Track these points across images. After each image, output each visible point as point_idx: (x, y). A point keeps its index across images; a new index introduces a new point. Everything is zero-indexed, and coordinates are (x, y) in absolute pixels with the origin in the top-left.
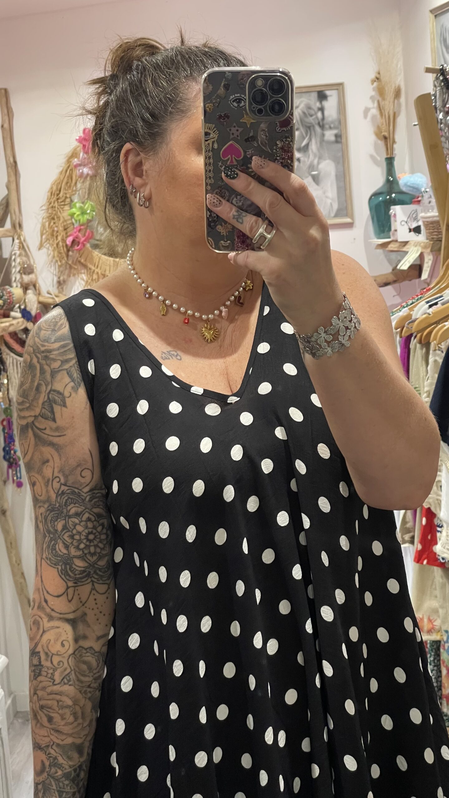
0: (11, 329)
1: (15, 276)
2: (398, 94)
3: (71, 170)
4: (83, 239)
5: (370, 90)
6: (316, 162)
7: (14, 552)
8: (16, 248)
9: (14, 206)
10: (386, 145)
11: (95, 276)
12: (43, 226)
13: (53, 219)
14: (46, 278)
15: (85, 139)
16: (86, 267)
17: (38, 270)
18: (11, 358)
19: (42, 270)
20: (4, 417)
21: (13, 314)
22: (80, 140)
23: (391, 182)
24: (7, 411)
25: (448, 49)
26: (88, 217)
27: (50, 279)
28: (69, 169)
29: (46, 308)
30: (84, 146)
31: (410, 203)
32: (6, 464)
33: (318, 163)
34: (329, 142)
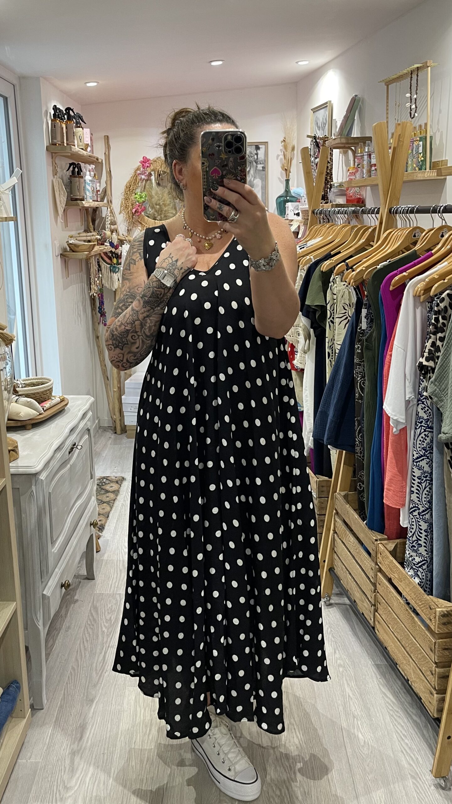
0: (104, 251)
1: (108, 225)
2: (293, 149)
4: (140, 210)
5: (280, 146)
6: (252, 179)
7: (101, 355)
8: (109, 212)
9: (108, 192)
10: (286, 173)
12: (122, 202)
13: (127, 199)
14: (122, 227)
15: (144, 162)
16: (141, 223)
17: (118, 223)
18: (103, 265)
19: (120, 224)
20: (99, 292)
21: (105, 244)
22: (141, 162)
23: (287, 191)
24: (101, 290)
25: (319, 128)
26: (143, 199)
27: (124, 228)
28: (136, 176)
29: (121, 242)
30: (143, 165)
31: (296, 202)
32: (99, 315)
33: (254, 180)
34: (260, 170)
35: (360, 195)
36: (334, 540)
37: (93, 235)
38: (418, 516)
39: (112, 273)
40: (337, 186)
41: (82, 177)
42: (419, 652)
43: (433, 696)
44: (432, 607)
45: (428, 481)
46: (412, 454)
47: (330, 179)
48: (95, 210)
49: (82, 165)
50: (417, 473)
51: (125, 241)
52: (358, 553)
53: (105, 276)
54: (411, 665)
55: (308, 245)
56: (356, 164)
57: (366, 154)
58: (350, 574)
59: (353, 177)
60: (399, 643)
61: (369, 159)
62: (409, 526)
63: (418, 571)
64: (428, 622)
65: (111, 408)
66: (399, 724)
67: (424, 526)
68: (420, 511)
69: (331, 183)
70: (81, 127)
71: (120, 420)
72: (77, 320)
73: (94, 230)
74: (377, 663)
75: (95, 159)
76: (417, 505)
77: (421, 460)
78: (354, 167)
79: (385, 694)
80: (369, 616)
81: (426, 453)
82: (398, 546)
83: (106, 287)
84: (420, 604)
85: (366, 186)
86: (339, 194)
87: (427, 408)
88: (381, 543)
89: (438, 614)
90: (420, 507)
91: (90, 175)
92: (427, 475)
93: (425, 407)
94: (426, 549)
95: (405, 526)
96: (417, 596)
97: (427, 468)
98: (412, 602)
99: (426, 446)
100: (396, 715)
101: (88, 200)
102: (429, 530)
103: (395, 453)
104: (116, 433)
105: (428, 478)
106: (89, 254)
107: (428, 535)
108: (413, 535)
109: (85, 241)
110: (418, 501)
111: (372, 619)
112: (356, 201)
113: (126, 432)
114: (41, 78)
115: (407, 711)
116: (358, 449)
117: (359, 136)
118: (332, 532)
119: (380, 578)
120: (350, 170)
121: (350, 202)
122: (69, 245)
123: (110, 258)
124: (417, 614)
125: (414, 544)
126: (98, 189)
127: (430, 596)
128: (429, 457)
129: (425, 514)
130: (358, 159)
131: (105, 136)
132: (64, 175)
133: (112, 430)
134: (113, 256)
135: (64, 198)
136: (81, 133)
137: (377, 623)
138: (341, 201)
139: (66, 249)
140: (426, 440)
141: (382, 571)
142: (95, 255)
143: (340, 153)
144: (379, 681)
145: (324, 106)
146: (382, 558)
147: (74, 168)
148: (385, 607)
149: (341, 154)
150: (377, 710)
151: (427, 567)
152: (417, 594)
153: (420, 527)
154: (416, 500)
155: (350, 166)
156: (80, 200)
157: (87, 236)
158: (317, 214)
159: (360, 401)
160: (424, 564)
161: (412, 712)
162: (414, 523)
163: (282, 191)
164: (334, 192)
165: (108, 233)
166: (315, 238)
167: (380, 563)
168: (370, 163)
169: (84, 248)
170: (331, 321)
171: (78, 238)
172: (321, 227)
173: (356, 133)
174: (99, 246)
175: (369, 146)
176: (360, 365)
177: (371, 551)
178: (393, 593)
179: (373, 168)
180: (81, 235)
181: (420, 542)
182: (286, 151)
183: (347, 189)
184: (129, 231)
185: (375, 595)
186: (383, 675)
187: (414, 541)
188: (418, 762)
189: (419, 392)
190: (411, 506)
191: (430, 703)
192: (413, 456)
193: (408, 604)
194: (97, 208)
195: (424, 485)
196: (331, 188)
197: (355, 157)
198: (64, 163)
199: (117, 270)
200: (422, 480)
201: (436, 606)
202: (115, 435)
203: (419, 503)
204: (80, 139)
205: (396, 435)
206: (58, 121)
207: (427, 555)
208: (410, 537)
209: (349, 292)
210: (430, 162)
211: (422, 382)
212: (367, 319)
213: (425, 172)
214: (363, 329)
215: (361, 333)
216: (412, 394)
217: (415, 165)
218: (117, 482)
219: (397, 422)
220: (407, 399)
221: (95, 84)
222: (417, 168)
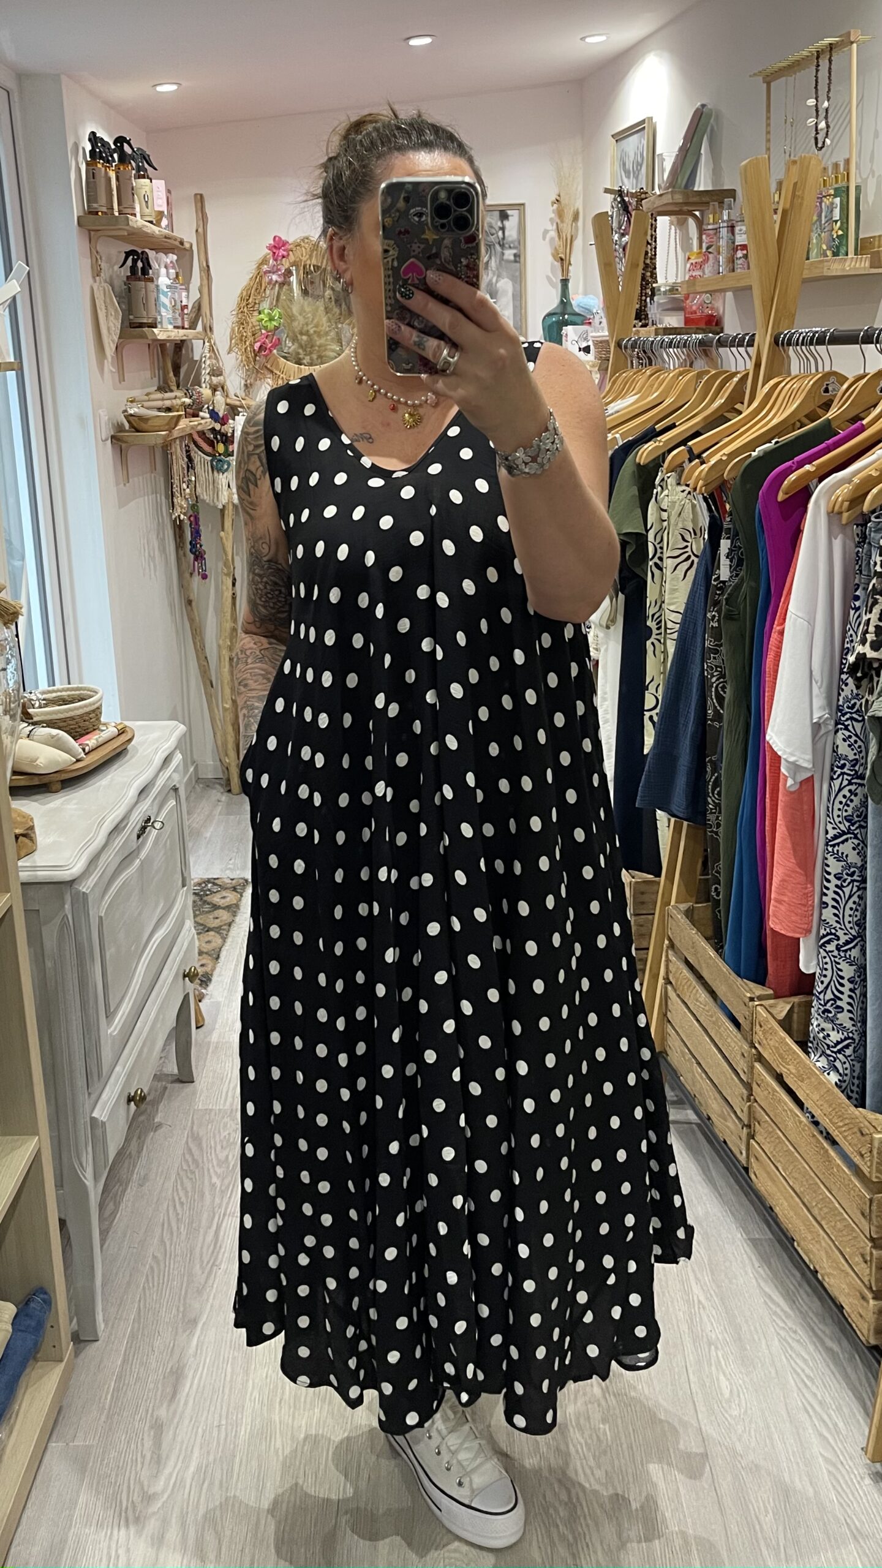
0: (200, 428)
1: (205, 377)
2: (576, 217)
3: (261, 276)
4: (270, 345)
5: (550, 212)
6: (494, 280)
7: (198, 639)
8: (206, 350)
9: (205, 309)
10: (562, 266)
12: (233, 330)
13: (243, 324)
14: (234, 381)
15: (275, 247)
16: (270, 370)
17: (226, 372)
18: (198, 457)
19: (230, 373)
20: (191, 513)
21: (201, 414)
22: (270, 248)
23: (564, 303)
24: (193, 507)
25: (627, 173)
26: (275, 323)
27: (238, 383)
28: (259, 276)
29: (233, 411)
30: (274, 253)
31: (583, 324)
32: (192, 557)
33: (497, 282)
34: (508, 261)
35: (712, 309)
36: (665, 998)
37: (176, 398)
38: (836, 953)
39: (215, 473)
40: (665, 292)
41: (151, 280)
42: (838, 1218)
43: (868, 1302)
44: (865, 1131)
45: (855, 884)
46: (825, 827)
47: (651, 276)
48: (180, 346)
49: (151, 254)
50: (835, 867)
51: (240, 407)
52: (714, 1023)
53: (202, 479)
54: (823, 1242)
55: (612, 410)
56: (704, 246)
57: (725, 225)
58: (699, 1064)
59: (697, 273)
60: (797, 1199)
61: (730, 235)
62: (819, 971)
63: (835, 1061)
64: (857, 1160)
65: (219, 743)
66: (799, 1355)
67: (848, 971)
68: (841, 942)
69: (654, 285)
70: (148, 177)
72: (148, 568)
73: (178, 387)
74: (753, 1237)
75: (177, 243)
76: (833, 931)
77: (843, 842)
78: (700, 253)
79: (770, 1298)
80: (738, 1146)
81: (852, 828)
82: (796, 1010)
83: (204, 501)
84: (841, 1124)
85: (725, 290)
86: (669, 307)
87: (854, 738)
88: (761, 1005)
89: (876, 1144)
90: (840, 933)
91: (168, 275)
92: (854, 872)
93: (850, 737)
94: (850, 1015)
95: (811, 972)
96: (834, 1109)
97: (854, 858)
98: (825, 1122)
99: (853, 813)
100: (793, 1338)
101: (164, 326)
102: (857, 979)
103: (792, 829)
104: (229, 791)
105: (855, 877)
106: (168, 435)
107: (855, 989)
108: (826, 988)
109: (159, 409)
110: (837, 922)
111: (744, 1152)
112: (705, 321)
114: (63, 77)
115: (813, 1330)
116: (711, 818)
117: (710, 188)
118: (661, 981)
119: (760, 1075)
120: (692, 258)
121: (693, 323)
122: (129, 417)
123: (211, 444)
124: (834, 1143)
125: (828, 1007)
126: (184, 304)
127: (861, 1109)
128: (859, 836)
129: (850, 949)
130: (708, 236)
131: (196, 195)
132: (114, 277)
133: (222, 785)
134: (216, 438)
135: (115, 321)
136: (147, 189)
137: (752, 1160)
138: (675, 321)
139: (123, 424)
140: (852, 801)
141: (763, 1059)
142: (182, 438)
143: (671, 223)
144: (758, 1272)
145: (639, 128)
146: (764, 1033)
147: (135, 262)
148: (771, 1130)
149: (673, 227)
150: (755, 1328)
151: (854, 1052)
152: (834, 1106)
153: (839, 973)
154: (832, 921)
155: (690, 250)
156: (149, 327)
157: (163, 399)
158: (625, 348)
159: (716, 724)
160: (847, 1047)
161: (824, 1332)
162: (829, 966)
163: (553, 302)
164: (659, 304)
165: (206, 392)
166: (623, 397)
167: (760, 1043)
168: (733, 243)
169: (159, 422)
170: (657, 565)
171: (146, 404)
172: (634, 374)
173: (703, 183)
174: (188, 420)
175: (730, 208)
176: (716, 652)
177: (741, 1021)
178: (786, 1104)
179: (740, 254)
180: (153, 397)
181: (839, 1003)
182: (562, 221)
183: (686, 298)
184: (247, 387)
185: (750, 1107)
186: (764, 1259)
187: (828, 1001)
188: (838, 1432)
189: (838, 706)
190: (823, 932)
191: (861, 1316)
192: (827, 832)
193: (816, 1123)
194: (183, 341)
195: (847, 890)
196: (652, 295)
197: (701, 232)
198: (115, 251)
199: (226, 467)
200: (845, 881)
201: (872, 1130)
202: (229, 794)
203: (839, 926)
204: (146, 202)
205: (792, 793)
206: (99, 166)
207: (854, 1028)
208: (820, 993)
209: (694, 506)
210: (857, 239)
211: (843, 687)
212: (731, 561)
213: (845, 260)
214: (721, 579)
215: (719, 589)
216: (825, 710)
217: (824, 247)
218: (235, 889)
219: (796, 767)
220: (815, 721)
221: (174, 87)
222: (829, 253)
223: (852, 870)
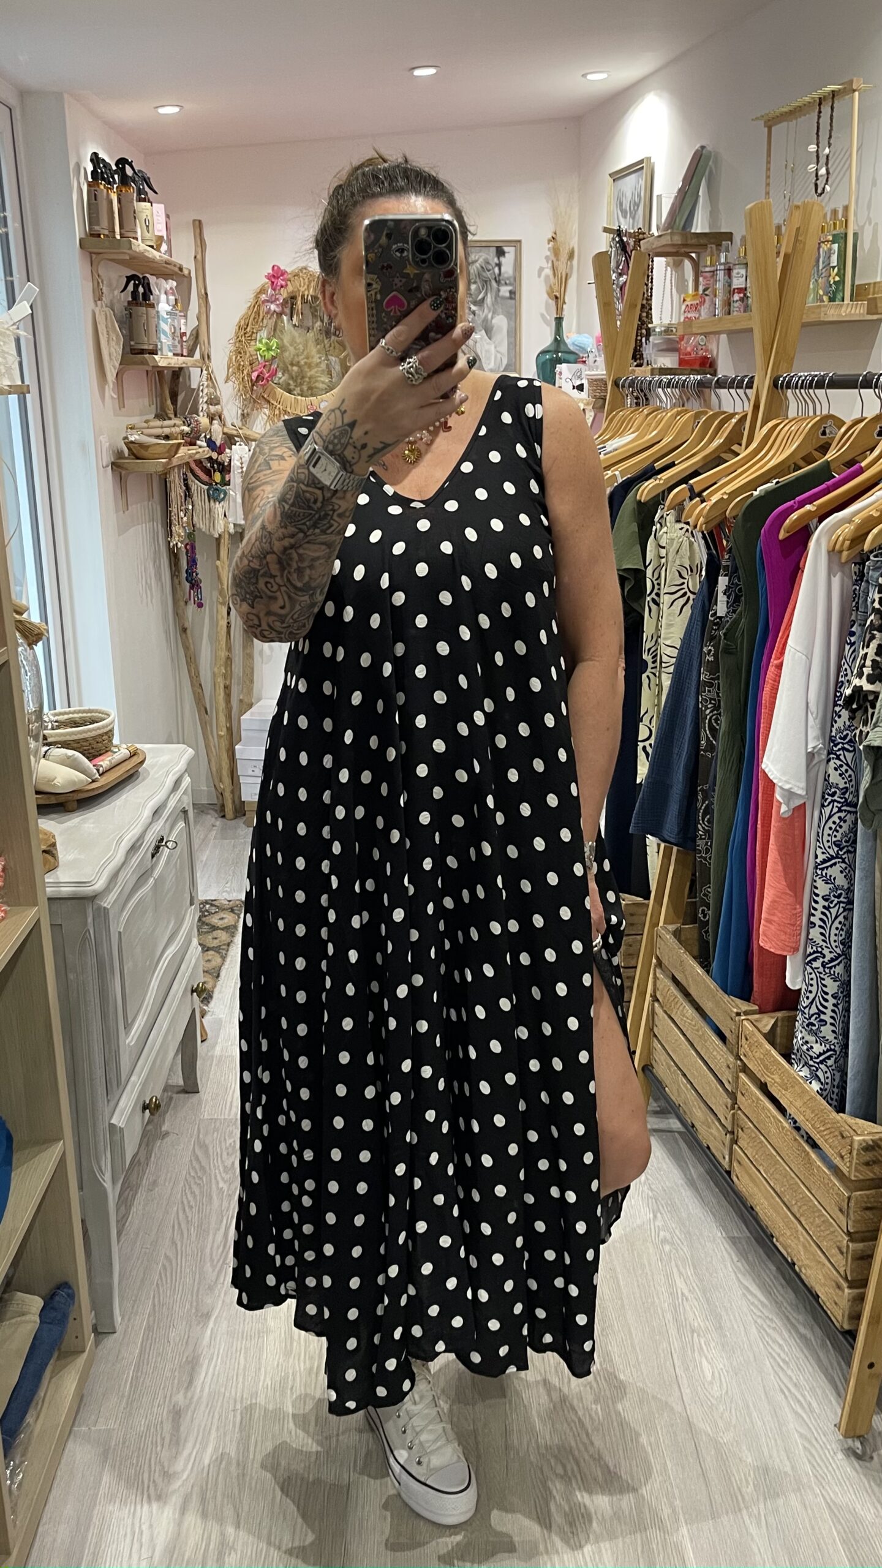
0: (197, 457)
1: (203, 406)
2: (571, 256)
3: (259, 306)
4: (267, 375)
5: (546, 250)
6: (490, 316)
7: (193, 666)
8: (204, 379)
9: (203, 337)
10: (557, 305)
11: (277, 412)
12: (230, 359)
13: (240, 353)
14: (231, 411)
15: (274, 276)
16: (269, 402)
17: (224, 401)
18: (195, 485)
19: (227, 403)
20: (187, 541)
21: (198, 442)
22: (268, 277)
23: (558, 341)
24: (190, 535)
25: (624, 213)
26: (272, 353)
27: (234, 412)
28: (257, 304)
29: (230, 440)
30: (273, 283)
31: (576, 362)
32: (188, 585)
33: (492, 318)
34: (504, 298)
35: (706, 351)
36: (652, 1014)
37: (174, 425)
38: (821, 970)
39: (212, 501)
40: (660, 333)
41: (152, 306)
42: (817, 1214)
43: (843, 1291)
44: (846, 1134)
45: (842, 905)
46: (815, 851)
47: (647, 317)
48: (177, 374)
49: (152, 280)
50: (823, 889)
51: (237, 436)
52: (700, 1037)
53: (198, 507)
54: (801, 1237)
55: (608, 449)
56: (701, 288)
57: (722, 267)
58: (684, 1075)
59: (691, 315)
60: (777, 1199)
61: (727, 277)
62: (804, 987)
63: (817, 1070)
64: (837, 1161)
65: (214, 769)
66: (775, 1341)
67: (832, 987)
68: (826, 960)
69: (650, 326)
70: (149, 201)
71: (232, 792)
72: (144, 596)
73: (176, 415)
74: (731, 1235)
75: (176, 269)
76: (820, 949)
77: (831, 866)
78: (697, 295)
79: (747, 1289)
80: (721, 1152)
81: (841, 853)
82: (779, 1024)
83: (200, 529)
84: (822, 1128)
85: (719, 333)
86: (664, 347)
87: (845, 767)
88: (748, 1019)
89: (856, 1146)
90: (826, 951)
91: (168, 302)
92: (841, 894)
93: (841, 766)
94: (833, 1028)
95: (797, 988)
96: (817, 1115)
97: (841, 881)
98: (807, 1127)
99: (842, 839)
100: (769, 1326)
101: (164, 353)
102: (840, 994)
103: (783, 853)
104: (224, 816)
105: (842, 899)
106: (168, 463)
107: (838, 1004)
108: (812, 1003)
109: (158, 437)
110: (823, 941)
111: (727, 1157)
112: (698, 363)
113: (244, 815)
114: (66, 96)
115: (788, 1319)
116: (701, 843)
117: (707, 231)
118: (648, 998)
119: (744, 1084)
120: (688, 299)
121: (687, 364)
122: (129, 444)
123: (208, 473)
124: (814, 1145)
125: (812, 1020)
126: (182, 331)
127: (841, 1114)
128: (846, 860)
129: (835, 966)
130: (705, 278)
131: (194, 221)
132: (115, 301)
133: (216, 811)
134: (213, 467)
135: (117, 347)
136: (148, 213)
137: (735, 1164)
138: (668, 361)
139: (122, 452)
140: (841, 827)
141: (747, 1070)
142: (179, 466)
143: (668, 264)
144: (737, 1267)
145: (637, 168)
146: (750, 1046)
147: (136, 287)
148: (754, 1135)
149: (669, 268)
150: (734, 1316)
151: (835, 1062)
152: (817, 1112)
153: (824, 989)
154: (819, 939)
155: (686, 292)
156: (150, 353)
157: (162, 427)
158: (623, 386)
159: (709, 755)
160: (829, 1058)
161: (798, 1320)
162: (814, 982)
163: (546, 340)
164: (655, 345)
165: (204, 420)
166: (621, 435)
167: (745, 1055)
168: (730, 286)
169: (159, 450)
170: (653, 600)
171: (146, 431)
172: (632, 412)
173: (700, 225)
174: (186, 448)
175: (727, 251)
176: (711, 685)
177: (727, 1034)
178: (769, 1110)
179: (736, 297)
180: (152, 424)
181: (823, 1017)
182: (558, 260)
183: (682, 338)
184: (244, 416)
185: (733, 1115)
186: (743, 1254)
187: (813, 1015)
188: (812, 1411)
189: (831, 737)
190: (809, 950)
191: (836, 1303)
192: (816, 857)
193: (798, 1129)
194: (181, 369)
195: (834, 911)
196: (648, 336)
197: (697, 274)
198: (116, 275)
199: (222, 496)
200: (832, 902)
201: (852, 1133)
202: (224, 820)
203: (825, 944)
204: (147, 226)
205: (784, 819)
206: (102, 187)
207: (836, 1041)
208: (805, 1008)
209: (691, 544)
210: (853, 285)
211: (837, 718)
212: (728, 597)
213: (841, 306)
214: (718, 615)
215: (715, 624)
216: (818, 740)
217: (821, 292)
218: (232, 911)
219: (790, 794)
220: (809, 750)
221: (176, 110)
222: (825, 298)
223: (839, 892)
